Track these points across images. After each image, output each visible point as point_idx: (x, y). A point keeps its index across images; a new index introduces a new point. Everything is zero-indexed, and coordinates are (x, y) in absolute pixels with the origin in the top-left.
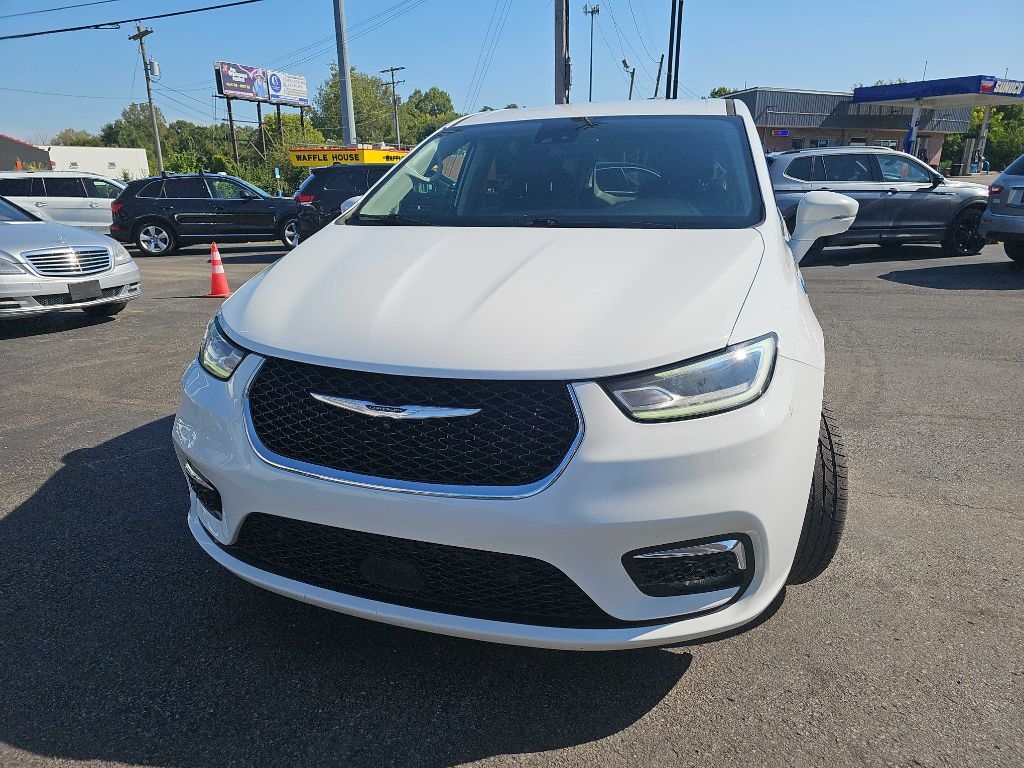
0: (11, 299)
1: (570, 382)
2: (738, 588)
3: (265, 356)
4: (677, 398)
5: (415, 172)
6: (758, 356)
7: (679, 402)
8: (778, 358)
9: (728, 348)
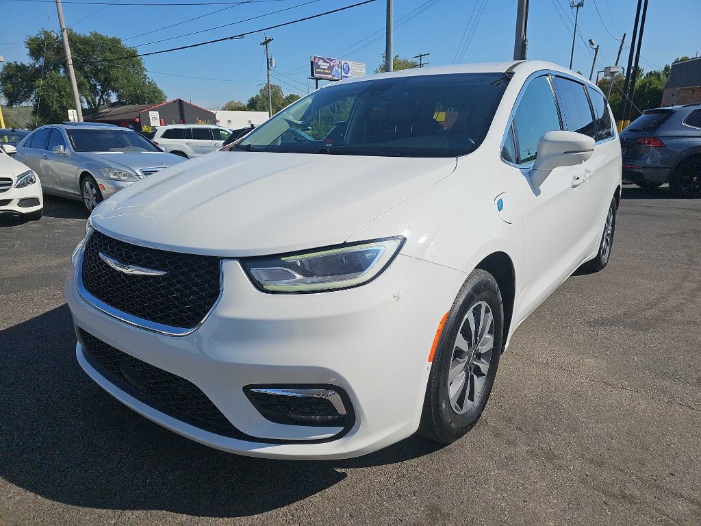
2: (342, 428)
3: (93, 228)
4: (298, 276)
5: (291, 118)
6: (377, 252)
7: (299, 281)
8: (399, 257)
9: (345, 245)
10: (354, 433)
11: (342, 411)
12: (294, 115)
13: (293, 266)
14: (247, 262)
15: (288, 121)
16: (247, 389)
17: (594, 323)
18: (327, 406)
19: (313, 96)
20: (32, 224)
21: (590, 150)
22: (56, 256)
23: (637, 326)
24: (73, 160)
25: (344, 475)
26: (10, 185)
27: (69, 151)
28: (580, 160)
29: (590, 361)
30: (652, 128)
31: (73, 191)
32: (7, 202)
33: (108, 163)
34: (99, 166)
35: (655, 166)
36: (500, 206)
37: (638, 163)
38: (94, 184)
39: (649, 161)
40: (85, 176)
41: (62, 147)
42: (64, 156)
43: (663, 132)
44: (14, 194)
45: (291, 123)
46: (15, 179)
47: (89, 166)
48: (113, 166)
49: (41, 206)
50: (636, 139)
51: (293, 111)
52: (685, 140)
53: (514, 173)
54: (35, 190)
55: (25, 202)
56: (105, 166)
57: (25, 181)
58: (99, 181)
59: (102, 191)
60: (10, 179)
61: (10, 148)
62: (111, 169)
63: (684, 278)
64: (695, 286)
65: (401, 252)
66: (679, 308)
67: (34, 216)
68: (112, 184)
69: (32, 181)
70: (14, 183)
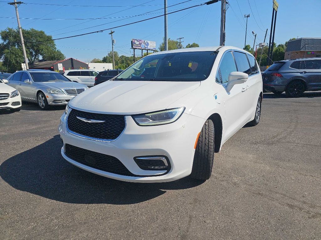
0: (60, 100)
1: (125, 115)
2: (167, 171)
3: (72, 109)
4: (151, 121)
5: (135, 68)
6: (176, 112)
7: (152, 122)
8: (183, 113)
9: (166, 110)
10: (171, 172)
11: (167, 164)
12: (136, 67)
13: (148, 117)
14: (134, 116)
15: (134, 69)
16: (135, 158)
17: (252, 143)
18: (162, 163)
19: (143, 60)
20: (16, 113)
21: (247, 78)
22: (32, 125)
23: (269, 144)
24: (34, 85)
25: (165, 192)
26: (8, 96)
27: (31, 82)
28: (243, 82)
29: (251, 156)
30: (277, 69)
31: (33, 99)
32: (7, 103)
33: (49, 86)
34: (46, 88)
35: (280, 84)
36: (216, 98)
37: (272, 83)
38: (44, 96)
39: (276, 83)
40: (39, 92)
41: (28, 80)
42: (29, 84)
43: (282, 71)
44: (10, 100)
45: (135, 70)
46: (10, 94)
47: (40, 88)
48: (52, 87)
49: (21, 105)
50: (271, 74)
51: (136, 65)
52: (291, 74)
53: (220, 87)
54: (18, 99)
55: (14, 104)
56: (48, 88)
57: (15, 95)
58: (46, 94)
59: (47, 98)
60: (8, 94)
61: (5, 81)
62: (51, 89)
63: (288, 128)
64: (292, 130)
65: (184, 112)
66: (285, 138)
67: (17, 110)
68: (51, 95)
69: (17, 95)
70: (10, 96)
